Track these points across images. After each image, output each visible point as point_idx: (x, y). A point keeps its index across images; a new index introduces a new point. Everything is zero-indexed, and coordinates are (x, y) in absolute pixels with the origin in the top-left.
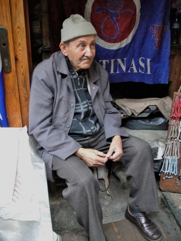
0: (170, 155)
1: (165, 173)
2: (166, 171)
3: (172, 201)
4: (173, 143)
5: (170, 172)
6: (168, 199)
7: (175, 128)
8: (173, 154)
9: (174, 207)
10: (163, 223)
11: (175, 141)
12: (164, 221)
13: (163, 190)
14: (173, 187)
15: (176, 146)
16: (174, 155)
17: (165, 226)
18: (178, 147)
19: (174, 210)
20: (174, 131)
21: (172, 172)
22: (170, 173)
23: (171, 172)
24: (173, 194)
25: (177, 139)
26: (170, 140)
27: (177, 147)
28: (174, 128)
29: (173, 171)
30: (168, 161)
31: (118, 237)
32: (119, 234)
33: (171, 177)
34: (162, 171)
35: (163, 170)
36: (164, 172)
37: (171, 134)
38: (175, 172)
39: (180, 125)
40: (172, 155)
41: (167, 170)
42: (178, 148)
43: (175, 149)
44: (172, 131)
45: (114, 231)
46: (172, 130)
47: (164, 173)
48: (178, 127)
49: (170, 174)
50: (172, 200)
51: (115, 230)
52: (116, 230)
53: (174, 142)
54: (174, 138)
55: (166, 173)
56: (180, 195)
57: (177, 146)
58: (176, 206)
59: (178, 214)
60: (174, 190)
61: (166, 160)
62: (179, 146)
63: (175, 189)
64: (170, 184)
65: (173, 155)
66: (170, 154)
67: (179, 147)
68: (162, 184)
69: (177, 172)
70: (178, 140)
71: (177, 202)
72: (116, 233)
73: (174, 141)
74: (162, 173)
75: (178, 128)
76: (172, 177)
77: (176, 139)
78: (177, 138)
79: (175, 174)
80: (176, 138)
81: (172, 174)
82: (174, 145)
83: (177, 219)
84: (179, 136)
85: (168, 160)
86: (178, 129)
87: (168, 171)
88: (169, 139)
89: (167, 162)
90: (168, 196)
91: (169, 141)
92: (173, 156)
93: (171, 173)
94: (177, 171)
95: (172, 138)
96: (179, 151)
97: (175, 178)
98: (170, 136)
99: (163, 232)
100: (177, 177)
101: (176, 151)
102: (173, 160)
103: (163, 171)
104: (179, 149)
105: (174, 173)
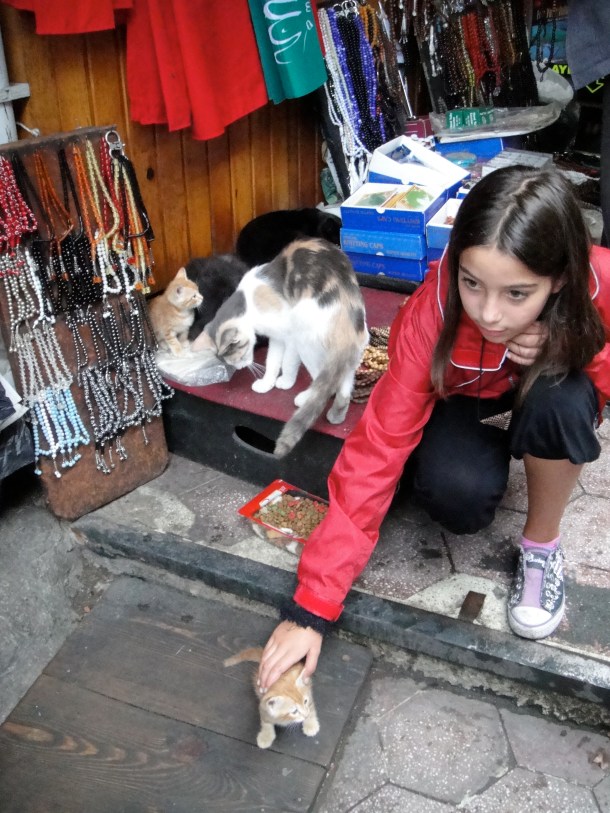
0: (42, 384)
1: (54, 456)
2: (54, 449)
3: (123, 530)
4: (33, 341)
5: (65, 442)
6: (107, 532)
7: (19, 284)
8: (50, 376)
9: (145, 541)
10: (146, 606)
11: (37, 327)
12: (145, 601)
13: (73, 515)
14: (96, 487)
15: (47, 343)
16: (55, 381)
17: (161, 608)
18: (53, 345)
19: (153, 547)
20: (21, 294)
21: (73, 441)
22: (70, 445)
23: (70, 442)
24: (106, 508)
25: (40, 318)
26: (21, 333)
27: (51, 347)
28: (14, 284)
29: (73, 436)
30: (43, 410)
31: (64, 747)
32: (58, 739)
33: (76, 458)
34: (41, 455)
35: (41, 451)
36: (47, 453)
37: (16, 311)
38: (81, 434)
39: (29, 267)
40: (47, 383)
41: (56, 441)
42: (54, 348)
43: (48, 355)
44: (13, 297)
45: (34, 743)
46: (12, 293)
47: (49, 457)
48: (26, 275)
49: (70, 450)
50: (120, 526)
51: (36, 738)
52: (36, 734)
53: (33, 334)
54: (31, 320)
55: (58, 452)
56: (128, 501)
57: (50, 344)
58: (145, 534)
59: (172, 550)
60: (101, 498)
61: (37, 409)
62: (55, 341)
63: (105, 490)
64: (83, 483)
65: (51, 379)
66: (41, 380)
67: (57, 345)
68: (58, 499)
69: (85, 433)
70: (45, 319)
71: (137, 521)
72: (46, 743)
73: (32, 330)
74: (43, 461)
75: (27, 278)
76: (79, 456)
77: (36, 322)
78: (39, 315)
79: (84, 441)
80: (37, 315)
81: (76, 445)
82: (39, 344)
83: (182, 562)
84: (41, 305)
85: (42, 406)
86: (28, 283)
87: (61, 444)
88: (15, 330)
89: (44, 414)
90: (99, 522)
91: (18, 337)
92: (52, 383)
93: (73, 446)
94: (84, 429)
95: (22, 323)
96: (60, 356)
97: (88, 456)
98: (15, 318)
99: (170, 627)
100: (93, 448)
101: (53, 361)
102: (57, 399)
103: (44, 452)
104: (59, 352)
105: (81, 438)
